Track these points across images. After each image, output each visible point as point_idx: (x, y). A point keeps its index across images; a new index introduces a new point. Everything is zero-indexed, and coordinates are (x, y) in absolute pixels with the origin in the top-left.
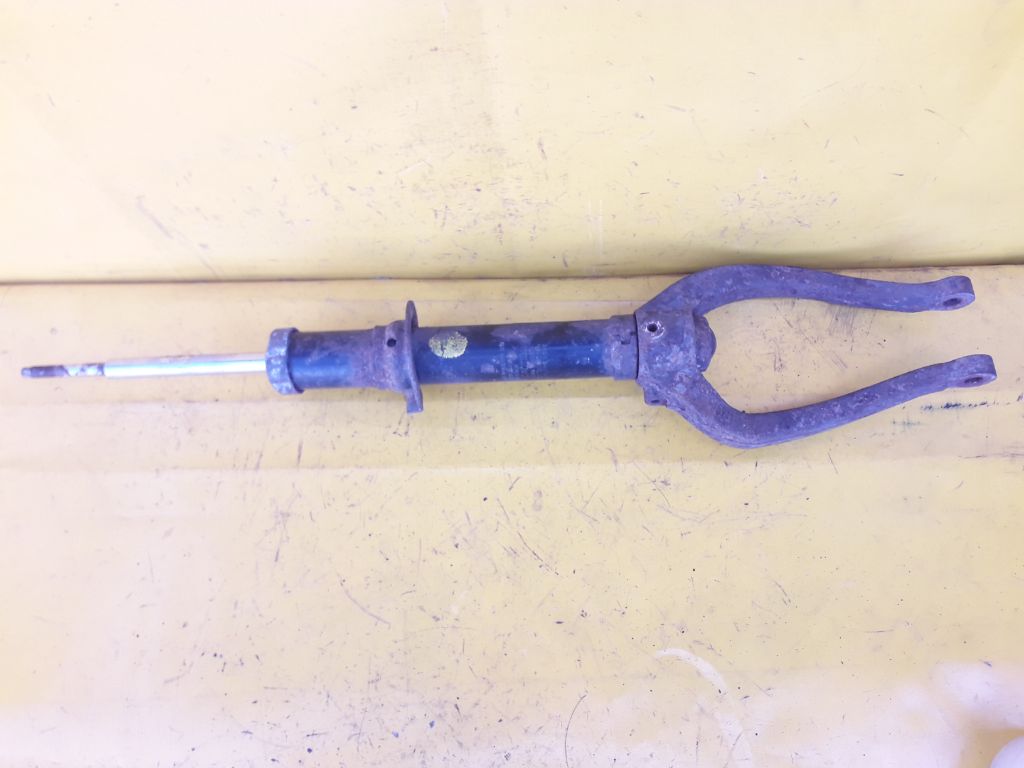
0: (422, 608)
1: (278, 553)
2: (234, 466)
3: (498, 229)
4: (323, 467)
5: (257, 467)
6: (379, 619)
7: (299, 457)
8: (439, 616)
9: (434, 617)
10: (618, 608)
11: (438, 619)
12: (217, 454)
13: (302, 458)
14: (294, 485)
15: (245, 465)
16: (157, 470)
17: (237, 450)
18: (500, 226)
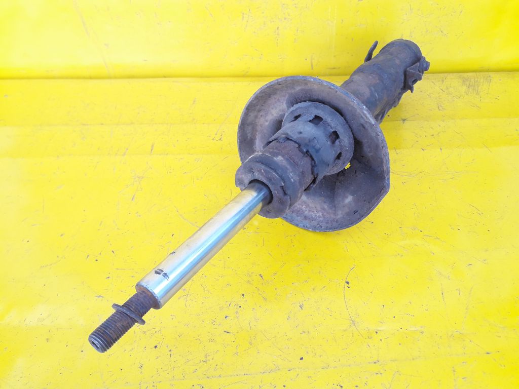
1: (134, 196)
5: (124, 154)
16: (58, 156)
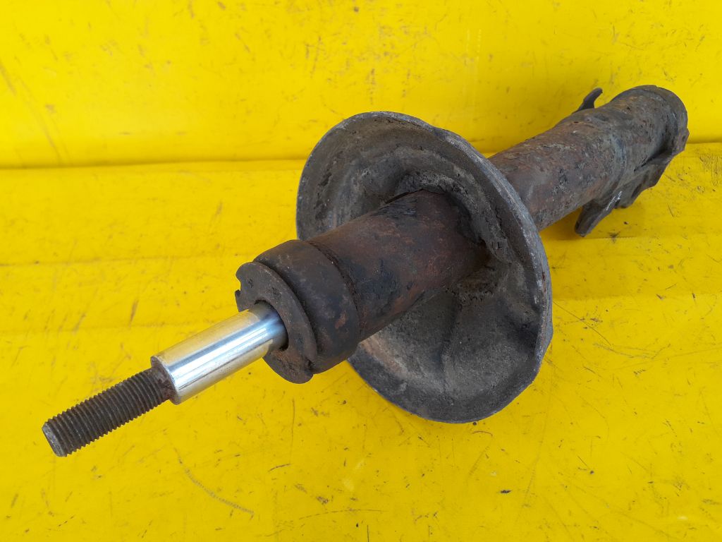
0: (300, 487)
2: (46, 328)
3: (371, 77)
4: (163, 323)
6: (236, 506)
7: (132, 315)
8: (328, 497)
9: (319, 498)
10: (583, 467)
11: (325, 502)
12: (26, 317)
13: (134, 317)
14: (122, 346)
15: (61, 328)
17: (53, 312)
18: (373, 72)
